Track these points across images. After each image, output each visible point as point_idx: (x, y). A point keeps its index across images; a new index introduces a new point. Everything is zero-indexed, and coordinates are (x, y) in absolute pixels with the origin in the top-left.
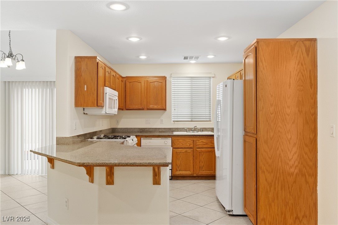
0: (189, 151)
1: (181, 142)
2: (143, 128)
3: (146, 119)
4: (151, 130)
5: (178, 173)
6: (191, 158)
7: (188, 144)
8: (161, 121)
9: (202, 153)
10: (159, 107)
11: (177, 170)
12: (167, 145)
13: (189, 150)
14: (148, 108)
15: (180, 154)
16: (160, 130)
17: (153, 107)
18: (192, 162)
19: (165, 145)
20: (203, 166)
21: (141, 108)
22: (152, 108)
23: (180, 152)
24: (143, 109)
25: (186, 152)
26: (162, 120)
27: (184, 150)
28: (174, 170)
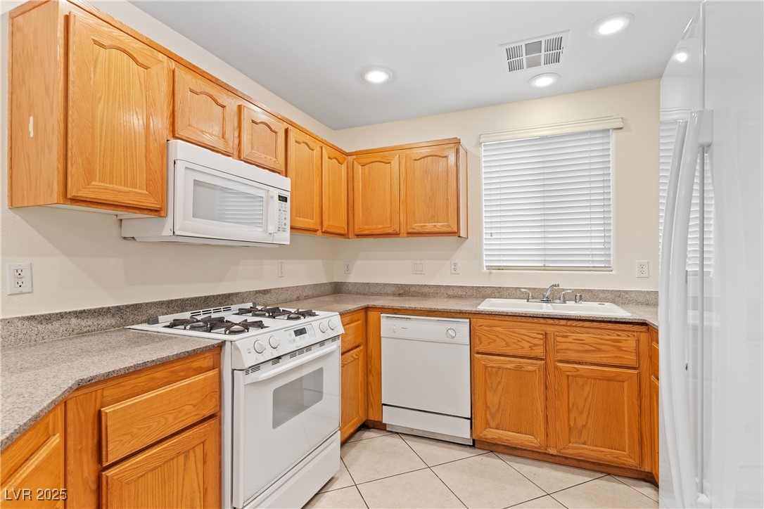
0: (531, 368)
1: (502, 336)
2: (407, 285)
3: (414, 262)
4: (425, 290)
5: (491, 434)
6: (538, 393)
7: (526, 345)
8: (453, 267)
9: (580, 381)
10: (440, 226)
11: (488, 425)
12: (454, 340)
13: (530, 366)
14: (410, 231)
15: (497, 372)
16: (451, 292)
17: (422, 226)
18: (539, 404)
19: (449, 340)
20: (584, 426)
21: (390, 231)
22: (421, 230)
23: (499, 368)
24: (396, 234)
25: (519, 368)
26: (455, 264)
27: (511, 363)
28: (479, 422)
